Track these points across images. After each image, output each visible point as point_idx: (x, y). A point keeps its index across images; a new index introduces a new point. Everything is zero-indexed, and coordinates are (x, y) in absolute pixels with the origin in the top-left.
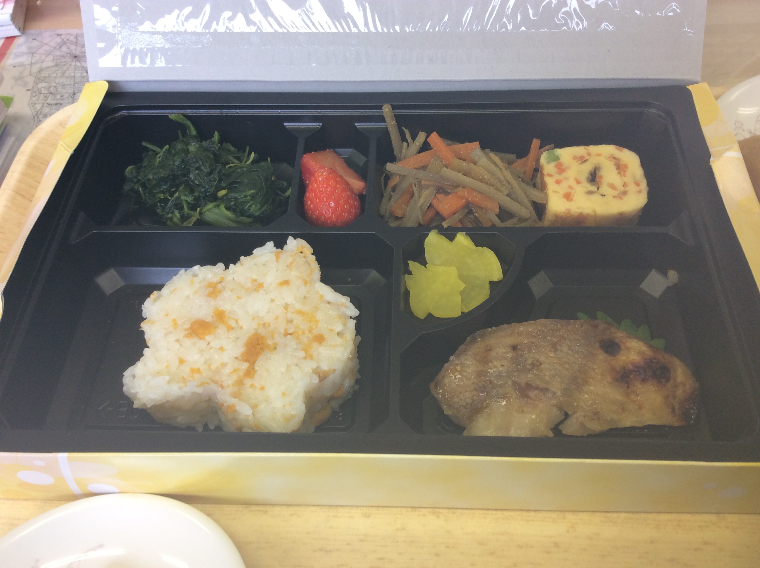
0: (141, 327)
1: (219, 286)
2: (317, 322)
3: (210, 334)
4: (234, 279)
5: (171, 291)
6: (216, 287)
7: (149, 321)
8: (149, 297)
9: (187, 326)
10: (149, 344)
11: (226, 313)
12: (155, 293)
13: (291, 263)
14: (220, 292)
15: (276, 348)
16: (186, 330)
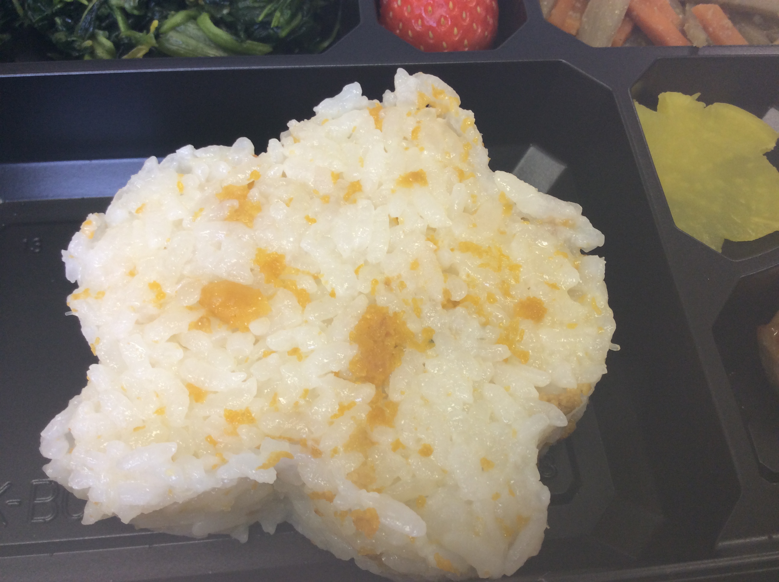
0: (69, 309)
1: (255, 194)
2: (514, 268)
3: (257, 315)
4: (284, 175)
5: (130, 213)
6: (245, 197)
7: (86, 291)
8: (78, 229)
9: (195, 297)
10: (98, 351)
11: (288, 258)
12: (93, 218)
13: (415, 132)
14: (259, 208)
15: (432, 341)
16: (191, 308)
